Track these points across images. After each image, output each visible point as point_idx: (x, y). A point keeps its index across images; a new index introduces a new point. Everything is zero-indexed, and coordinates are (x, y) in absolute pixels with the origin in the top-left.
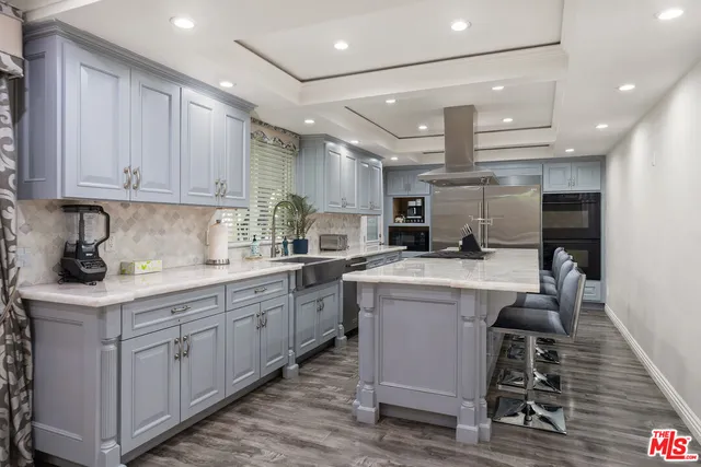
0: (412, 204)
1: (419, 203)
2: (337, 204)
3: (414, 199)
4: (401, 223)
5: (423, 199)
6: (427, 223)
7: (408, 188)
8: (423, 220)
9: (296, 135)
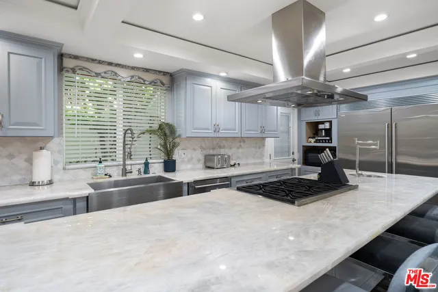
0: (321, 126)
1: (327, 126)
2: (208, 129)
3: (323, 123)
4: (312, 143)
5: (331, 122)
6: (334, 143)
7: (317, 114)
8: (330, 141)
9: (165, 73)
